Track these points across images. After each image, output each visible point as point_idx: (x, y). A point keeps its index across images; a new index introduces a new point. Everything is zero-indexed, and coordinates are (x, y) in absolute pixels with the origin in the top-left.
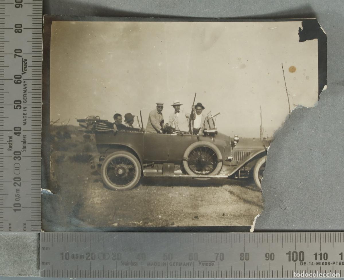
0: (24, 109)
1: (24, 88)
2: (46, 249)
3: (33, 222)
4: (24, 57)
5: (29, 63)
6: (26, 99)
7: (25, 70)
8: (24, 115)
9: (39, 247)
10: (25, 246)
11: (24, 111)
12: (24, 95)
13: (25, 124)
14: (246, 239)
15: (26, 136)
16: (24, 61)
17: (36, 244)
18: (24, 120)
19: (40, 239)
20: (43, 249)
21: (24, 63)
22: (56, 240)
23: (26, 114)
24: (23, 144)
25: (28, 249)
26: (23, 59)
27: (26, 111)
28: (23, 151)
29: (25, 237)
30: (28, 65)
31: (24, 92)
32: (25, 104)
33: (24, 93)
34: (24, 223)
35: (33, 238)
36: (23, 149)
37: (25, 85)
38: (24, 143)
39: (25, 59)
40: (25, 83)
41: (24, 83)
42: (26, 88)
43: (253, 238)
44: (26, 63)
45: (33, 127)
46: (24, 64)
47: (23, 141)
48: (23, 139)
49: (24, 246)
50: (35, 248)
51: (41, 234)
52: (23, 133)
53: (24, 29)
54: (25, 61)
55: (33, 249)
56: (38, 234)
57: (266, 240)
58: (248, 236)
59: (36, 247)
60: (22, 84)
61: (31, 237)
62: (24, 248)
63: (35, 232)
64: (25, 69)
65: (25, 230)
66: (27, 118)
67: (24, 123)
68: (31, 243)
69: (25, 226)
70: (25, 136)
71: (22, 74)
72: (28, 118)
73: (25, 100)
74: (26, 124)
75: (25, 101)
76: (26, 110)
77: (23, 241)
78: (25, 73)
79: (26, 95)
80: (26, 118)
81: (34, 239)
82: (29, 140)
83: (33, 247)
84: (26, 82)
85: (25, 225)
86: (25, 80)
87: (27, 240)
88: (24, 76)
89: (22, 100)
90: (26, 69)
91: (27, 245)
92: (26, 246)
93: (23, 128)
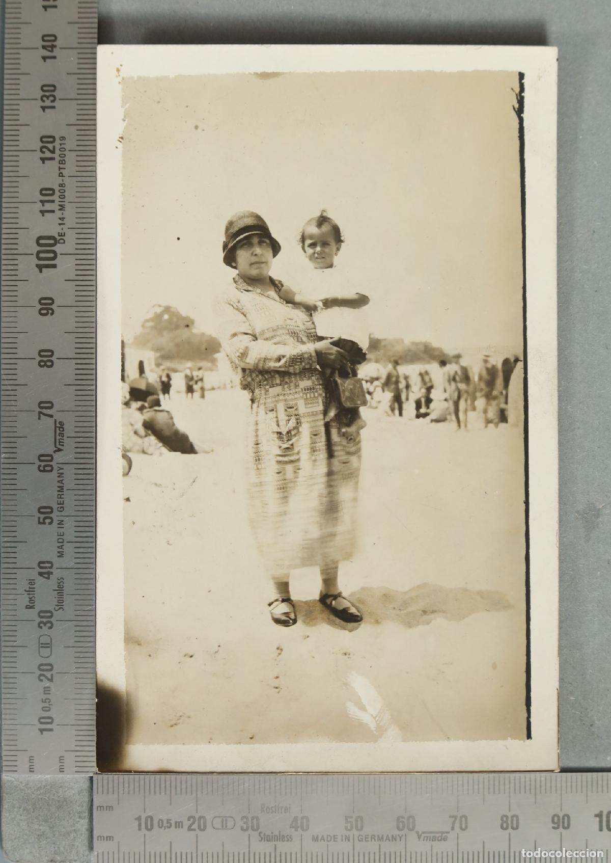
0: (59, 524)
1: (58, 481)
2: (107, 807)
3: (78, 754)
4: (59, 417)
5: (69, 430)
6: (63, 504)
7: (60, 445)
8: (58, 535)
9: (92, 805)
10: (63, 802)
11: (58, 528)
12: (59, 496)
13: (61, 555)
14: (512, 785)
15: (63, 580)
16: (58, 425)
17: (86, 799)
18: (58, 547)
19: (92, 789)
20: (99, 808)
21: (57, 429)
22: (126, 790)
23: (63, 535)
24: (57, 596)
25: (68, 808)
26: (55, 420)
27: (63, 528)
28: (58, 610)
29: (62, 784)
30: (66, 434)
31: (59, 489)
32: (59, 514)
33: (59, 491)
34: (61, 757)
35: (76, 786)
36: (56, 605)
37: (61, 475)
38: (58, 593)
39: (61, 422)
40: (61, 471)
41: (58, 470)
42: (63, 482)
43: (528, 783)
44: (61, 429)
45: (78, 561)
46: (58, 432)
47: (57, 589)
48: (57, 584)
49: (61, 803)
50: (82, 806)
51: (94, 779)
52: (57, 573)
53: (58, 359)
54: (60, 427)
55: (78, 808)
56: (89, 778)
57: (553, 789)
58: (517, 781)
59: (85, 805)
60: (55, 473)
61: (75, 784)
62: (59, 807)
63: (83, 775)
64: (60, 442)
65: (61, 770)
66: (65, 543)
67: (59, 552)
68: (74, 797)
69: (63, 763)
70: (61, 580)
71: (55, 452)
72: (68, 542)
73: (59, 506)
74: (63, 555)
75: (61, 507)
76: (63, 526)
77: (58, 793)
78: (59, 450)
79: (62, 496)
80: (63, 542)
81: (80, 789)
82: (68, 587)
83: (78, 804)
84: (63, 469)
85: (61, 759)
86: (60, 466)
87: (66, 791)
88: (58, 457)
89: (55, 506)
90: (63, 442)
91: (67, 800)
92: (65, 803)
93: (57, 562)
